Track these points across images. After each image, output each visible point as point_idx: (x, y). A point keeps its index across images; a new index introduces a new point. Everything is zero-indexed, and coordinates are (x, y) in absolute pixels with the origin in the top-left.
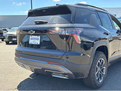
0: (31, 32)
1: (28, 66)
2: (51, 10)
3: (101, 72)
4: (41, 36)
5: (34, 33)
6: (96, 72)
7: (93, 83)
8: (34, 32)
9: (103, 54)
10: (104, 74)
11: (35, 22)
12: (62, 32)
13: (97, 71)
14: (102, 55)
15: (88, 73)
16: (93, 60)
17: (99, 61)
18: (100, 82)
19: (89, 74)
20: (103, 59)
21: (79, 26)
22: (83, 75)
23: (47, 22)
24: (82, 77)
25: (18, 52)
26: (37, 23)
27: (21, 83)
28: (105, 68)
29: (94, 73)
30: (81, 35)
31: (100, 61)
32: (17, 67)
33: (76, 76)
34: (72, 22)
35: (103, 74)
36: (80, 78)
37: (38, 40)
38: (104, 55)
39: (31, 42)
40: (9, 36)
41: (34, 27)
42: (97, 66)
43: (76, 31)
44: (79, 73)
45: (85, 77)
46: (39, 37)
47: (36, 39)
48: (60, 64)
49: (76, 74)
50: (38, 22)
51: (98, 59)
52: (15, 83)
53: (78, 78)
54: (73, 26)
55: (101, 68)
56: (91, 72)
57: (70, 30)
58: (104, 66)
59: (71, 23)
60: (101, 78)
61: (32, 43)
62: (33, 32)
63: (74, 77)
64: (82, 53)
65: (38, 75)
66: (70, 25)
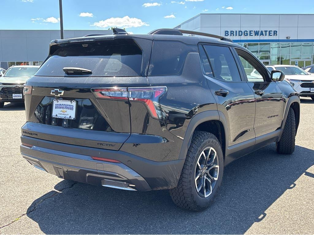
0: (57, 93)
1: (51, 166)
2: (99, 44)
3: (208, 176)
4: (77, 102)
5: (62, 94)
6: (196, 176)
7: (189, 199)
8: (63, 92)
9: (212, 137)
10: (216, 179)
11: (64, 70)
12: (122, 94)
13: (197, 173)
14: (209, 139)
15: (178, 178)
16: (189, 151)
17: (203, 152)
18: (206, 196)
19: (180, 181)
20: (212, 148)
21: (158, 82)
22: (166, 183)
23: (90, 73)
24: (165, 188)
25: (28, 135)
26: (69, 73)
27: (34, 203)
28: (218, 166)
29: (191, 179)
30: (163, 100)
31: (206, 152)
32: (24, 167)
33: (151, 186)
34: (143, 73)
35: (213, 181)
36: (160, 188)
37: (72, 109)
38: (214, 140)
39: (56, 113)
40: (3, 89)
41: (63, 82)
42: (198, 162)
43: (150, 92)
44: (158, 178)
45: (170, 188)
46: (74, 104)
47: (67, 107)
48: (117, 162)
49: (151, 181)
50: (72, 72)
51: (199, 149)
52: (21, 202)
53: (155, 189)
54: (144, 82)
55: (209, 167)
56: (184, 175)
57: (137, 91)
58: (215, 163)
59: (142, 75)
60: (207, 188)
61: (60, 116)
62: (60, 93)
63: (147, 187)
64: (164, 138)
65: (74, 186)
66: (137, 79)
